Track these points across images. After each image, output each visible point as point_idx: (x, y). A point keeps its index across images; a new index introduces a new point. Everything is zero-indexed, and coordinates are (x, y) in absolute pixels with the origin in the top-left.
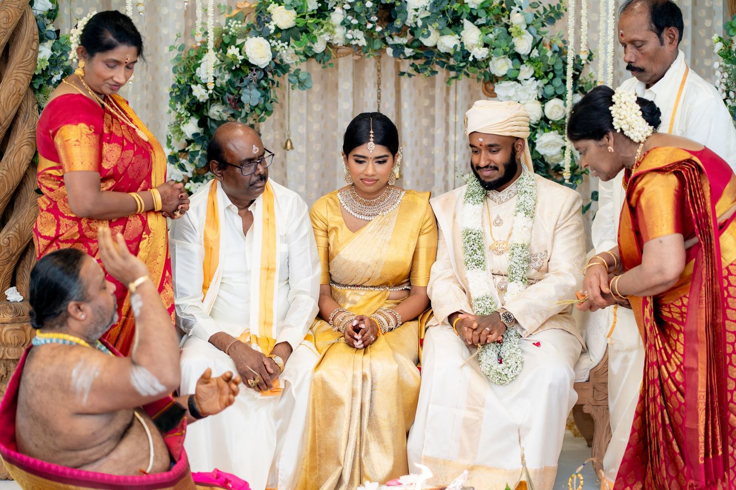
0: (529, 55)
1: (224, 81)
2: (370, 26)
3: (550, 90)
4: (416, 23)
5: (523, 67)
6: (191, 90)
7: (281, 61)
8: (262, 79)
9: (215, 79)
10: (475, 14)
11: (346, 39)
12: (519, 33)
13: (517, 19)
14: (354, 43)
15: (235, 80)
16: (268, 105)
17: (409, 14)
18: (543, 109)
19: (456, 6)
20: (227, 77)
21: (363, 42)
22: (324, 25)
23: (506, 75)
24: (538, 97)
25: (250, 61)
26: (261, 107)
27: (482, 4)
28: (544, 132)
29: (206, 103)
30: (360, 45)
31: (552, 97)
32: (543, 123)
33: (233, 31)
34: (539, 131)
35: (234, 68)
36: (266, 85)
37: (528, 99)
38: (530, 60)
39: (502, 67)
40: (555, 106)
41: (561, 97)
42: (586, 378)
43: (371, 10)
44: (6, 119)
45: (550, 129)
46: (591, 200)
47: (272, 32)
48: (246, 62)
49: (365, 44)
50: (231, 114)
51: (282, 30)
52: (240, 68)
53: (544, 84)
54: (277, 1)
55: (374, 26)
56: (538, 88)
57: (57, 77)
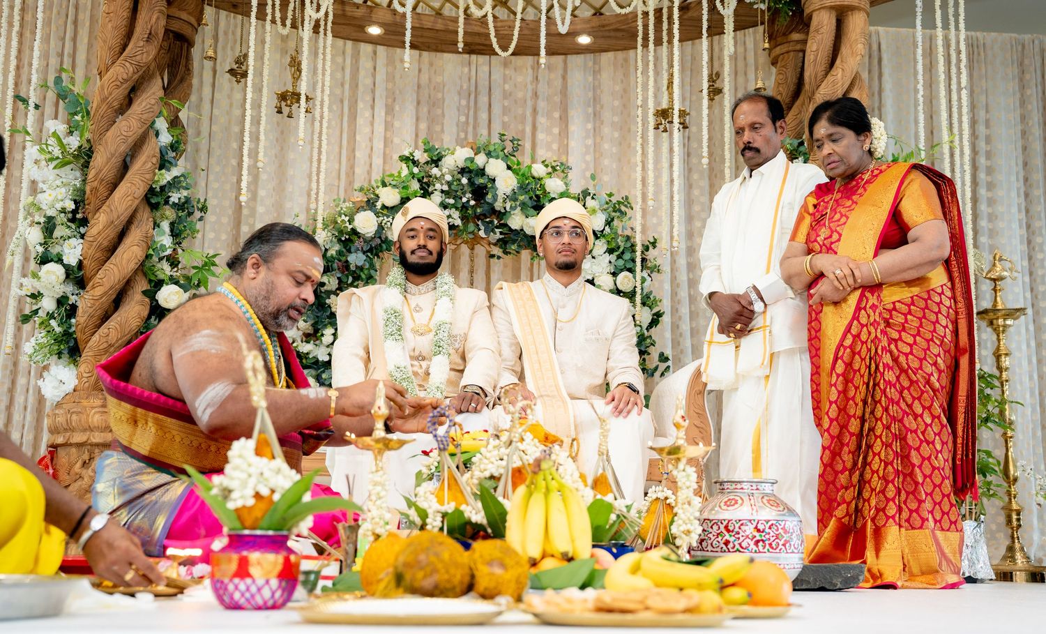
0: (602, 231)
1: (334, 253)
2: (464, 200)
3: (621, 262)
4: (505, 208)
7: (387, 238)
8: (367, 251)
9: (327, 250)
13: (590, 202)
16: (372, 272)
17: (499, 197)
18: (615, 281)
19: (539, 194)
20: (337, 247)
21: (458, 222)
24: (610, 271)
25: (358, 230)
26: (366, 272)
30: (456, 225)
31: (622, 270)
33: (347, 209)
35: (343, 239)
37: (602, 273)
38: (604, 236)
40: (626, 277)
41: (631, 270)
43: (466, 188)
44: (118, 217)
46: (658, 363)
47: (379, 208)
48: (354, 232)
49: (460, 225)
50: (339, 278)
51: (387, 208)
52: (348, 239)
53: (615, 258)
54: (384, 185)
55: (468, 201)
56: (610, 262)
57: (175, 197)
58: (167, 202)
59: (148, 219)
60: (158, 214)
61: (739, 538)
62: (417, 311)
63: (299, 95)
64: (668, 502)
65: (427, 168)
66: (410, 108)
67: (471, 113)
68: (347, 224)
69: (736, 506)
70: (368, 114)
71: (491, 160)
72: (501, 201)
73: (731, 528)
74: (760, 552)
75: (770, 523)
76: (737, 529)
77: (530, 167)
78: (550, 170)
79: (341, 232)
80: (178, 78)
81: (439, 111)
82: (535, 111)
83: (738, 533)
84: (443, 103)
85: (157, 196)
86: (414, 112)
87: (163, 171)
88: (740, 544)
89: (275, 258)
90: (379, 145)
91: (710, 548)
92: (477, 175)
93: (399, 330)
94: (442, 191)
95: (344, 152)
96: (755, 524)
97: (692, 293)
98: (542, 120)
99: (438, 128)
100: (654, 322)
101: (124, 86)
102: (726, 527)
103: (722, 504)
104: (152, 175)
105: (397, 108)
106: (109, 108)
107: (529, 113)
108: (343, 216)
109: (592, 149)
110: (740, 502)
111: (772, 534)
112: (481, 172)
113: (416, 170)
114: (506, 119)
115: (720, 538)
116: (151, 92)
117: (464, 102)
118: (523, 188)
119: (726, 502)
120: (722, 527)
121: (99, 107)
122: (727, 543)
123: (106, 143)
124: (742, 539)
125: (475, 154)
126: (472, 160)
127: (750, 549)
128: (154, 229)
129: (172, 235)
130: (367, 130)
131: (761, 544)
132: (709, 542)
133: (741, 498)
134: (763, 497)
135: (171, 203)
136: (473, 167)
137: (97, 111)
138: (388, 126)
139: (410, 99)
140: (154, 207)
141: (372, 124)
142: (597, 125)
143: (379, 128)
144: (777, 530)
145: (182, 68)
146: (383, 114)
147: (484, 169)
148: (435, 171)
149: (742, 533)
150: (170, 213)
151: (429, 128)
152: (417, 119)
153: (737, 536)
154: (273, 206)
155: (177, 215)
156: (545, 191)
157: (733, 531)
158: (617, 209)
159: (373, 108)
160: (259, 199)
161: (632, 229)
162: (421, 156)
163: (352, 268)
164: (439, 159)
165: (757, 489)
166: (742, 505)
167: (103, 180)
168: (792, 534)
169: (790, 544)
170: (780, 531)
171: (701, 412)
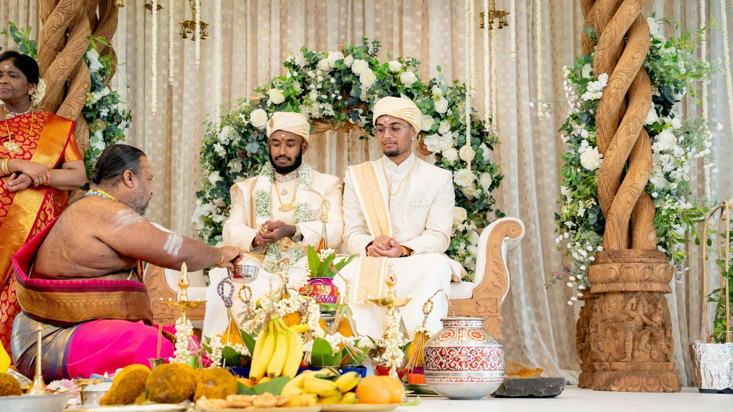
0: (446, 113)
1: (236, 143)
2: (333, 96)
3: (462, 137)
5: (442, 123)
6: (214, 149)
8: (263, 140)
9: (231, 141)
10: (409, 91)
11: (320, 109)
12: (438, 98)
13: (436, 90)
14: (325, 112)
15: (243, 140)
17: (362, 91)
18: (458, 153)
19: (394, 85)
20: (239, 139)
21: (332, 113)
22: (303, 100)
23: (431, 131)
24: (454, 145)
25: (253, 125)
26: (261, 157)
27: (414, 84)
28: (459, 168)
29: (224, 159)
30: (330, 115)
31: (464, 144)
32: (459, 164)
33: (244, 108)
34: (456, 169)
35: (243, 132)
36: (266, 144)
37: (448, 147)
38: (447, 117)
39: (428, 123)
40: (466, 150)
42: (470, 296)
43: (335, 86)
45: (463, 168)
47: (269, 105)
48: (250, 126)
49: (334, 115)
50: (242, 163)
51: (275, 105)
52: (247, 131)
53: (458, 134)
54: (273, 87)
55: (337, 96)
56: (454, 138)
57: (104, 112)
58: (98, 116)
59: (84, 131)
60: (93, 125)
61: (449, 360)
62: (284, 194)
63: (193, 24)
64: (426, 334)
65: (305, 71)
66: (300, 17)
67: (349, 17)
68: (244, 121)
69: (449, 337)
70: (266, 25)
71: (357, 61)
72: (365, 93)
73: (444, 354)
74: (463, 370)
75: (470, 349)
76: (447, 354)
77: (386, 65)
78: (405, 65)
79: (240, 127)
80: (107, 15)
81: (324, 18)
82: (401, 12)
83: (448, 357)
84: (326, 11)
85: (91, 112)
86: (303, 21)
87: (93, 93)
88: (449, 365)
89: (141, 169)
90: (276, 50)
91: (431, 368)
92: (344, 75)
93: (266, 207)
94: (318, 90)
95: (249, 57)
96: (459, 350)
97: (538, 156)
98: (407, 19)
99: (323, 32)
100: (495, 184)
101: (59, 30)
102: (441, 353)
103: (441, 336)
104: (84, 97)
105: (289, 18)
106: (49, 48)
107: (395, 15)
108: (241, 114)
109: (449, 41)
110: (452, 334)
111: (472, 357)
112: (349, 71)
113: (295, 74)
114: (378, 20)
115: (437, 361)
116: (81, 32)
117: (343, 9)
118: (381, 83)
119: (443, 335)
120: (438, 352)
121: (42, 48)
122: (441, 364)
123: (49, 75)
124: (450, 361)
125: (345, 56)
126: (341, 62)
127: (456, 367)
128: (90, 138)
129: (105, 141)
130: (265, 38)
131: (464, 364)
132: (431, 363)
133: (454, 332)
134: (470, 331)
135: (101, 117)
136: (342, 67)
137: (41, 51)
138: (283, 34)
139: (299, 11)
140: (90, 121)
141: (270, 33)
142: (454, 19)
143: (276, 36)
144: (477, 354)
145: (109, 6)
146: (278, 24)
147: (351, 69)
148: (310, 73)
149: (450, 357)
150: (101, 125)
151: (317, 33)
152: (307, 26)
153: (447, 359)
154: (196, 104)
155: (107, 125)
156: (401, 84)
157: (445, 356)
158: (458, 94)
159: (270, 19)
160: (184, 100)
161: (473, 109)
162: (300, 61)
163: (249, 155)
164: (316, 63)
165: (467, 325)
166: (452, 336)
167: (49, 104)
168: (489, 357)
169: (487, 364)
170: (479, 354)
171: (498, 261)
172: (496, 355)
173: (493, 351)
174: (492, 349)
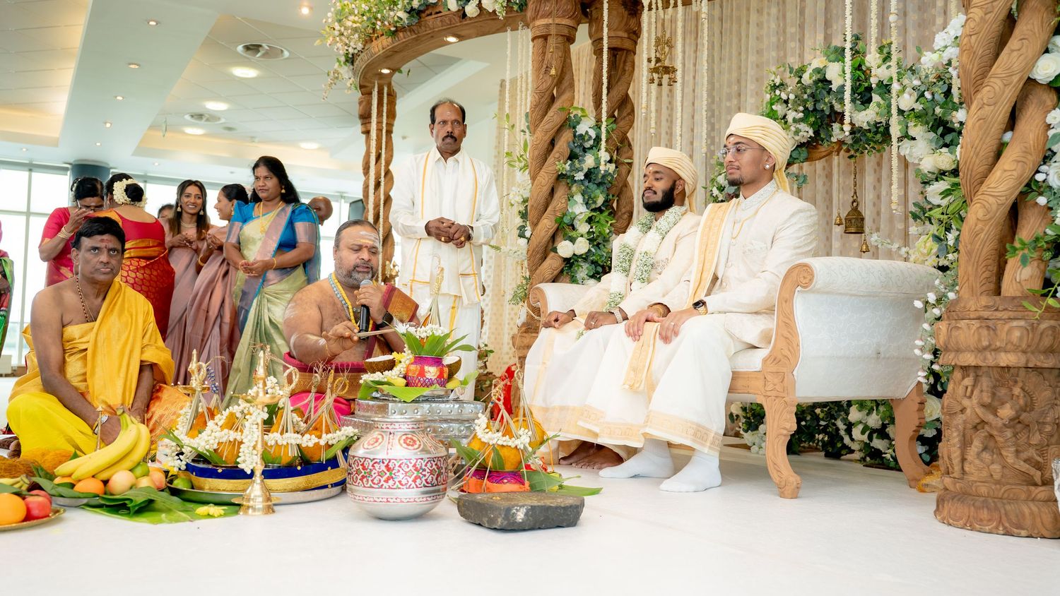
0: (914, 109)
5: (910, 124)
18: (935, 160)
19: (866, 85)
24: (932, 149)
37: (923, 154)
42: (760, 368)
49: (813, 135)
56: (930, 141)
57: (578, 176)
136: (822, 78)
144: (358, 466)
150: (576, 188)
155: (581, 189)
168: (371, 470)
169: (368, 480)
170: (360, 467)
171: (787, 321)
172: (383, 468)
173: (379, 463)
174: (378, 461)
